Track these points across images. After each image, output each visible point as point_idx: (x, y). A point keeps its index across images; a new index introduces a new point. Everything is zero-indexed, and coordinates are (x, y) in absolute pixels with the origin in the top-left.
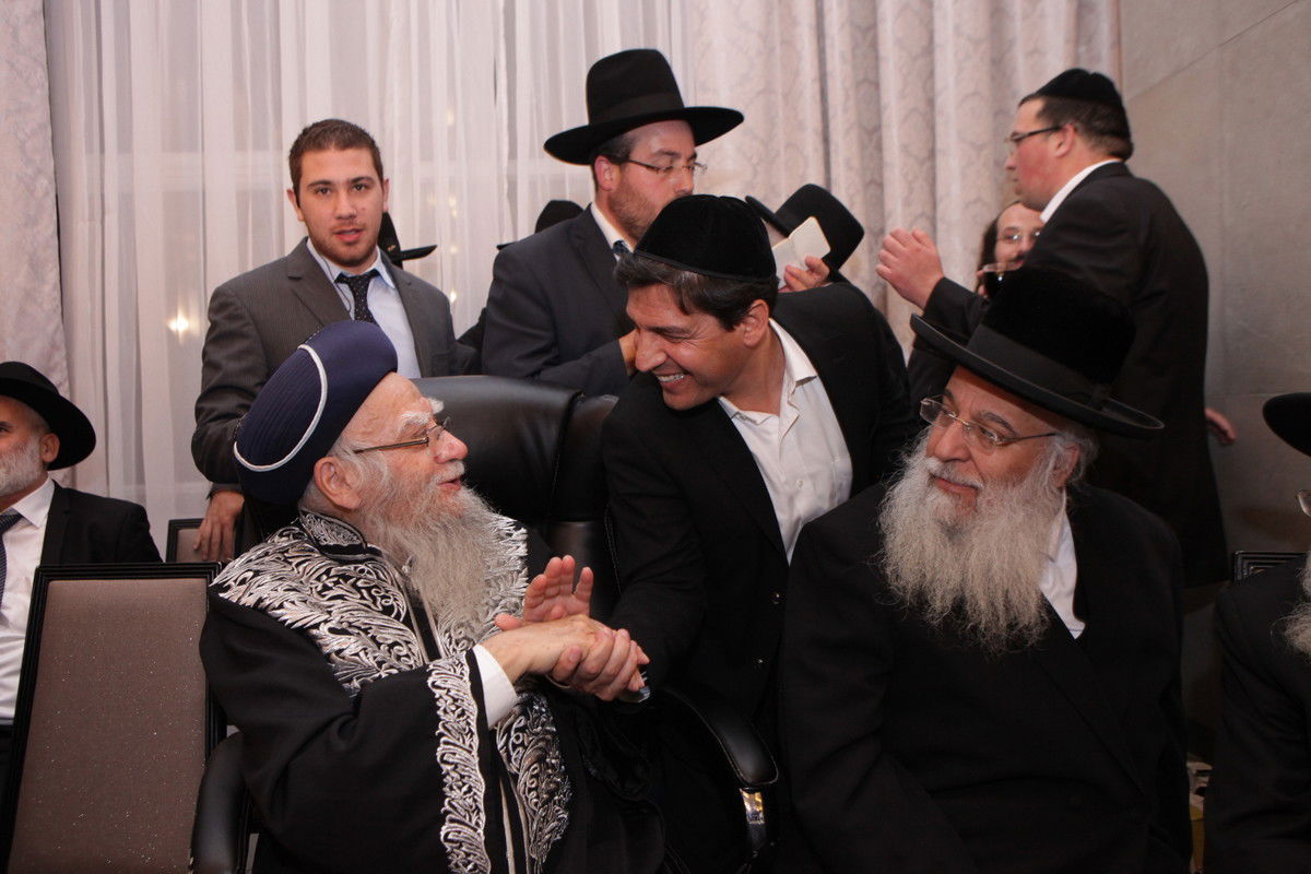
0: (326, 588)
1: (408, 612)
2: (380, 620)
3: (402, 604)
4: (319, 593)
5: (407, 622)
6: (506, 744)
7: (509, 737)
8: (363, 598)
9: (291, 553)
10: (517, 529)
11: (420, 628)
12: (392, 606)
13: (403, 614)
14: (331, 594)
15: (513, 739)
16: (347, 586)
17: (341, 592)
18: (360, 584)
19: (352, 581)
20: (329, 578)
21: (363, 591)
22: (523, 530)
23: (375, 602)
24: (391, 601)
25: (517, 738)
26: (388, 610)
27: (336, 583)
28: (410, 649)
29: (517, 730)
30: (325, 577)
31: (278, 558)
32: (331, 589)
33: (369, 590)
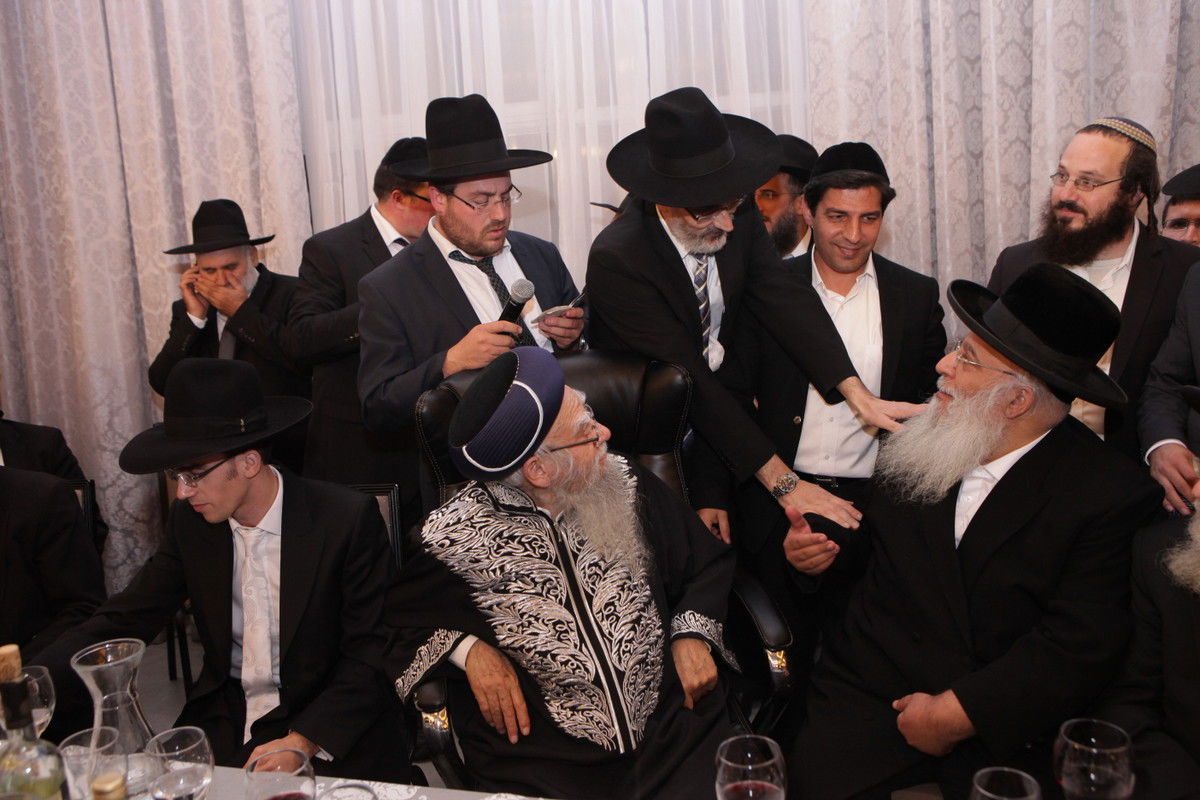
0: (500, 547)
1: (557, 558)
2: (539, 563)
3: (553, 551)
4: (495, 551)
5: (556, 563)
6: (619, 650)
7: (621, 646)
8: (526, 550)
9: (476, 519)
10: (631, 477)
11: (564, 566)
12: (546, 553)
13: (554, 558)
14: (503, 551)
15: (623, 647)
16: (515, 544)
17: (510, 550)
18: (523, 540)
19: (517, 540)
20: (501, 539)
21: (527, 545)
22: (635, 478)
23: (535, 552)
24: (545, 550)
25: (626, 647)
26: (543, 557)
27: (507, 543)
28: (558, 582)
29: (626, 641)
30: (498, 539)
31: (467, 526)
32: (503, 548)
33: (530, 543)
